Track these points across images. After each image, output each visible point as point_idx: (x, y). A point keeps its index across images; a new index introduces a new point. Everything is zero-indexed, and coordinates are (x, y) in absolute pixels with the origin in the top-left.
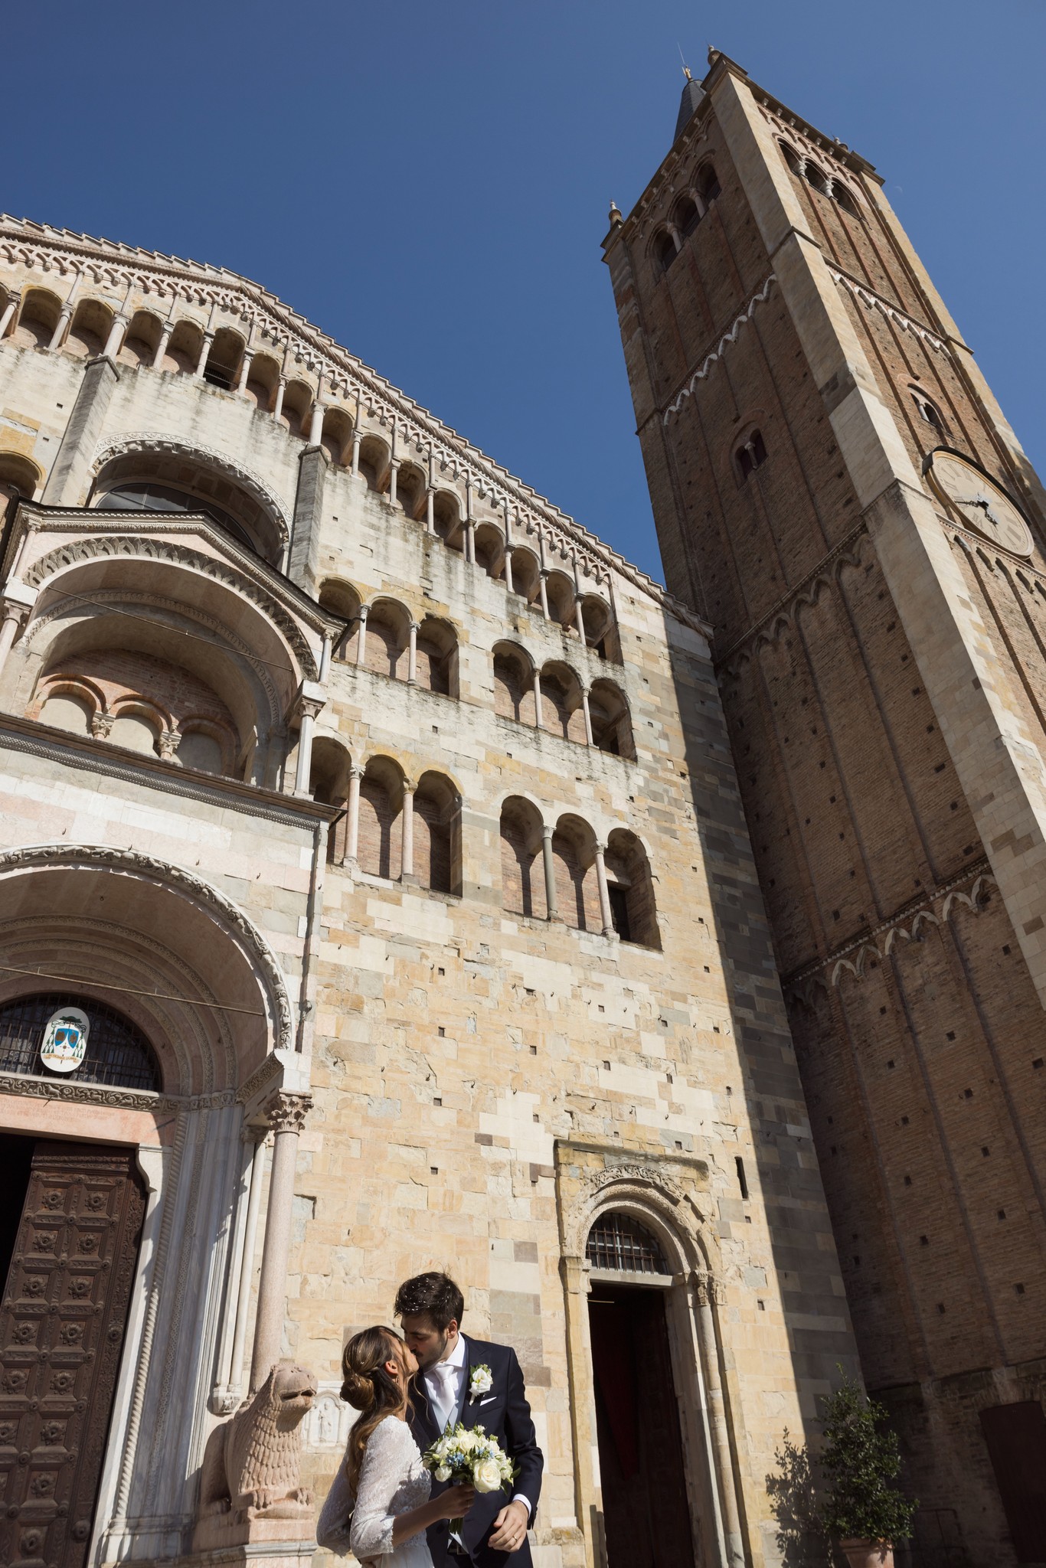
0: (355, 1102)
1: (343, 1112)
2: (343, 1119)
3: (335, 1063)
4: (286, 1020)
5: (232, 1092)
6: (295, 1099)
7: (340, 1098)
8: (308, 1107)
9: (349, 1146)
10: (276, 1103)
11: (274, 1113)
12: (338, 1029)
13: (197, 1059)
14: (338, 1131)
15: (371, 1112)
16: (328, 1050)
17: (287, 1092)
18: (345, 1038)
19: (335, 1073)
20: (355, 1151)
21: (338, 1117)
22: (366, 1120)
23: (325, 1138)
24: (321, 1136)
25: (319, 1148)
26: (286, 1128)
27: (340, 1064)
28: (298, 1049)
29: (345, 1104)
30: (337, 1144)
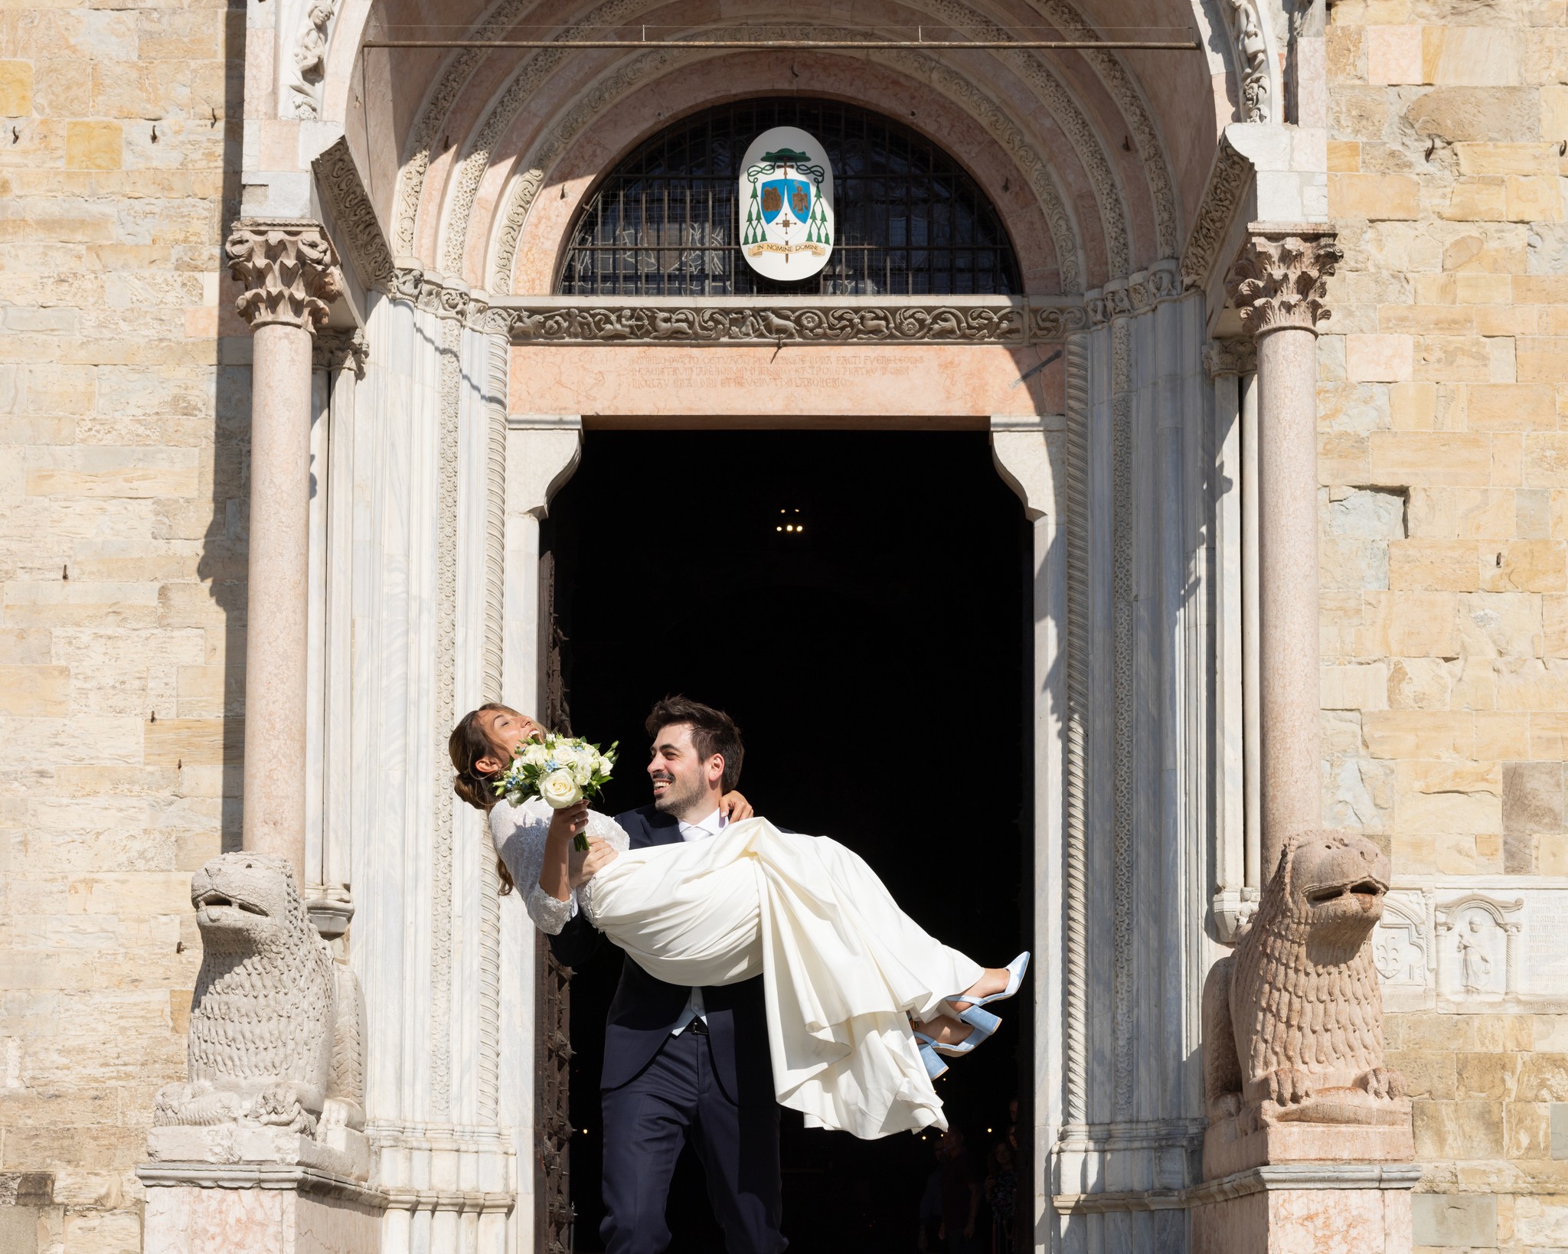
0: (1492, 245)
1: (1460, 274)
2: (1462, 293)
3: (1429, 153)
4: (1252, 45)
5: (1171, 265)
6: (1292, 244)
7: (1450, 240)
8: (1329, 260)
9: (1484, 359)
10: (1250, 263)
11: (1244, 288)
12: (1430, 61)
13: (1085, 200)
14: (1451, 325)
15: (1538, 265)
16: (1407, 121)
17: (1269, 228)
18: (1452, 82)
19: (1429, 178)
20: (1501, 363)
21: (1446, 290)
22: (1525, 287)
23: (1417, 347)
24: (1407, 341)
25: (1403, 371)
26: (1278, 319)
27: (1443, 153)
28: (1291, 116)
29: (1464, 253)
30: (1450, 357)
